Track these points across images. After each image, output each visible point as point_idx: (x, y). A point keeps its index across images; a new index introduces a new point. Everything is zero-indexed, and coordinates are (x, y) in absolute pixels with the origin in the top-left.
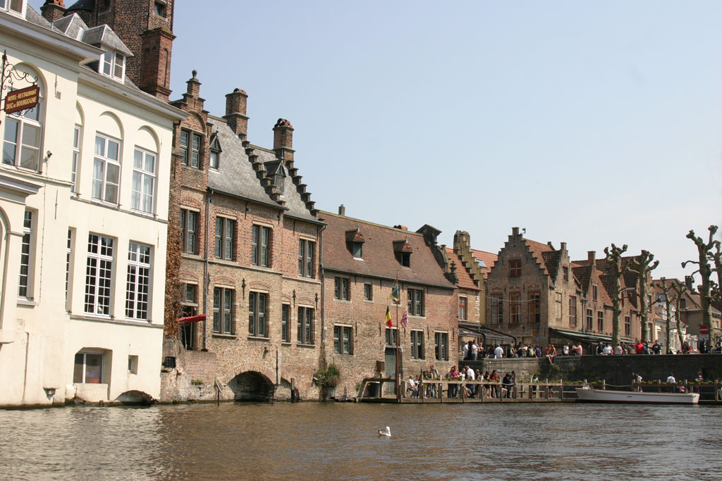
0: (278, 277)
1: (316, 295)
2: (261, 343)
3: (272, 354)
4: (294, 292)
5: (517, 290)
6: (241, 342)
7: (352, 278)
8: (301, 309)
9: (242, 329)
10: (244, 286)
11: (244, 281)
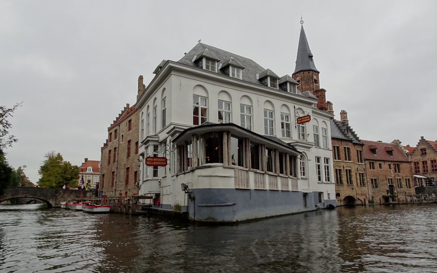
0: (353, 164)
1: (364, 168)
2: (351, 186)
3: (355, 190)
4: (357, 168)
5: (425, 160)
6: (345, 186)
7: (375, 162)
8: (360, 174)
9: (345, 182)
10: (344, 168)
11: (343, 166)
